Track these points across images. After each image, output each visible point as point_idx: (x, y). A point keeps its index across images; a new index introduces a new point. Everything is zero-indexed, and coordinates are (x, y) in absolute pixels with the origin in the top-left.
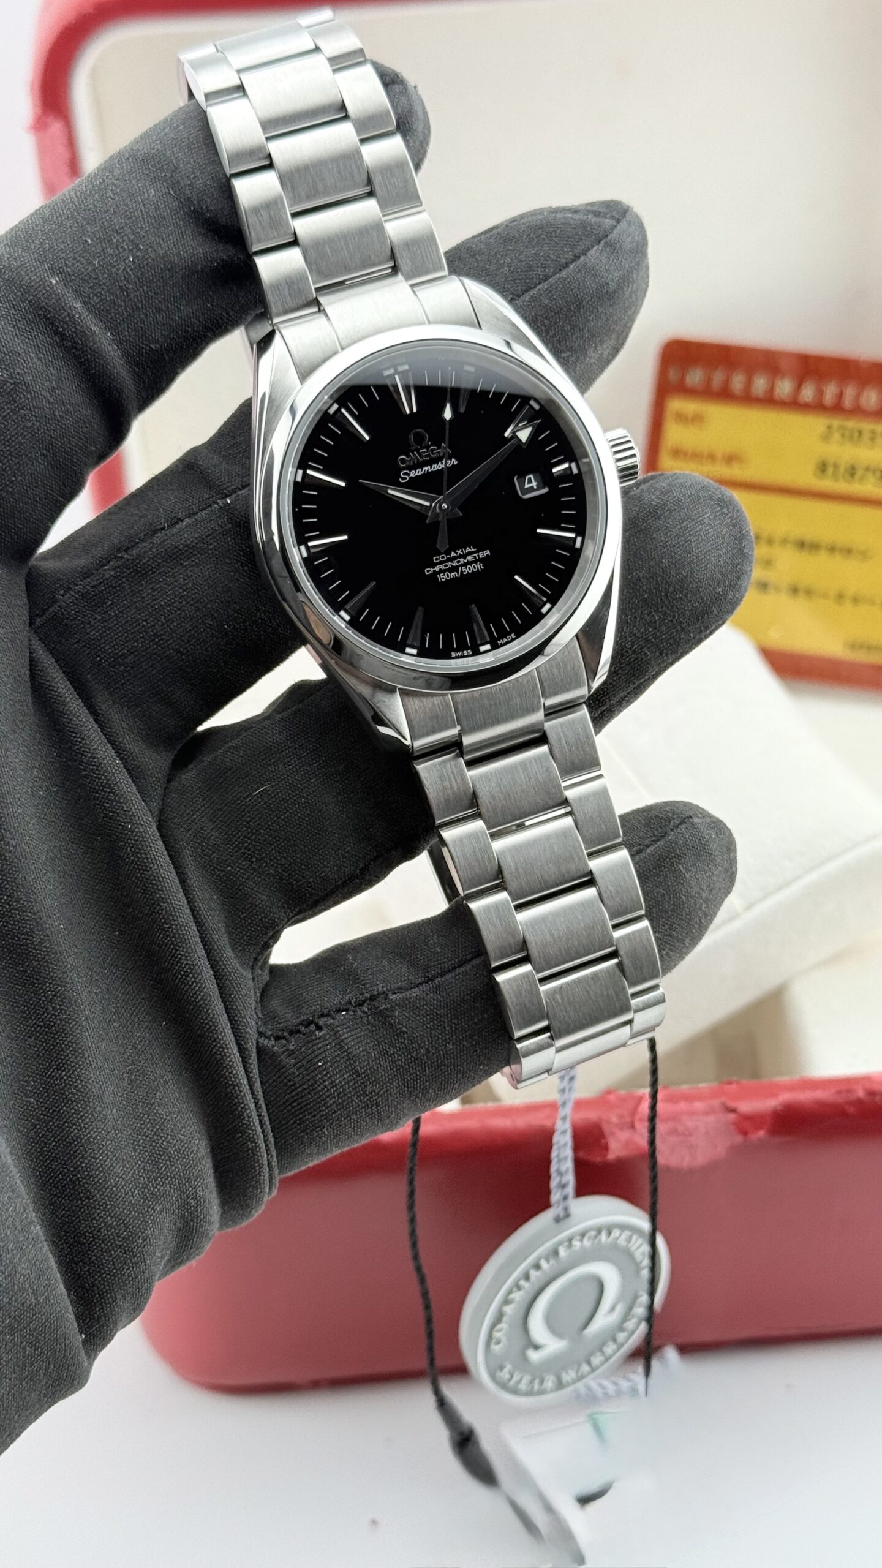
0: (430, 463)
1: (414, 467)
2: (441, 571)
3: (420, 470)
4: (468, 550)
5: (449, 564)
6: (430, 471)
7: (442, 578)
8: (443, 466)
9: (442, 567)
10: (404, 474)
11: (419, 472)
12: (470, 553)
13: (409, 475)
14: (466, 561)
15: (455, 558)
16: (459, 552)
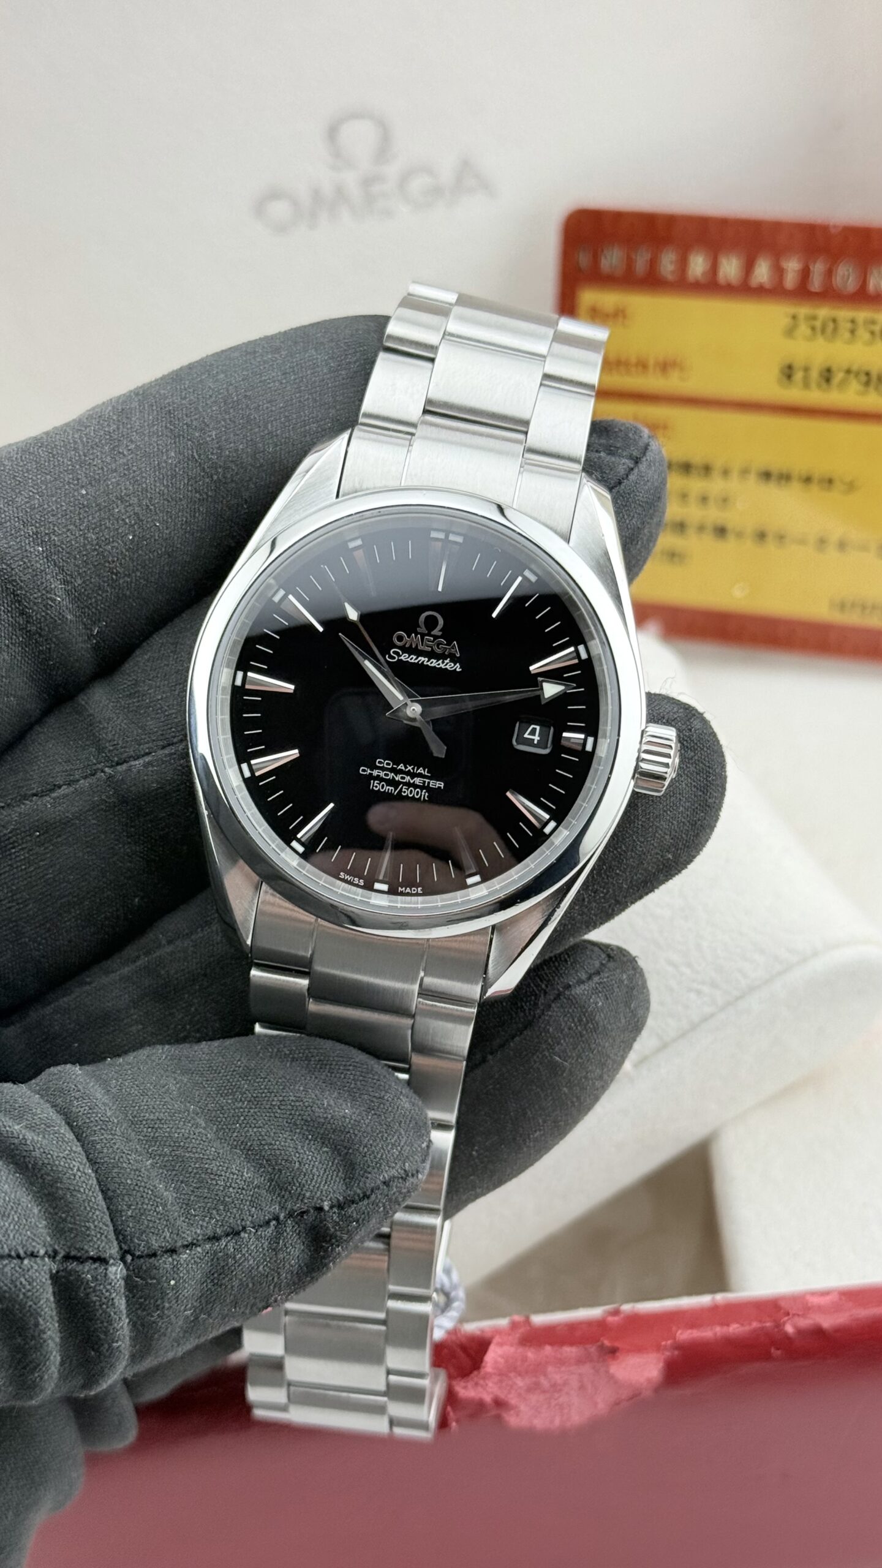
0: (431, 655)
1: (410, 651)
2: (378, 778)
3: (415, 657)
4: (421, 770)
5: (391, 775)
6: (425, 663)
7: (376, 786)
8: (442, 666)
9: (382, 774)
10: (394, 652)
11: (413, 659)
12: (420, 775)
13: (399, 655)
14: (412, 781)
15: (401, 772)
16: (410, 768)
